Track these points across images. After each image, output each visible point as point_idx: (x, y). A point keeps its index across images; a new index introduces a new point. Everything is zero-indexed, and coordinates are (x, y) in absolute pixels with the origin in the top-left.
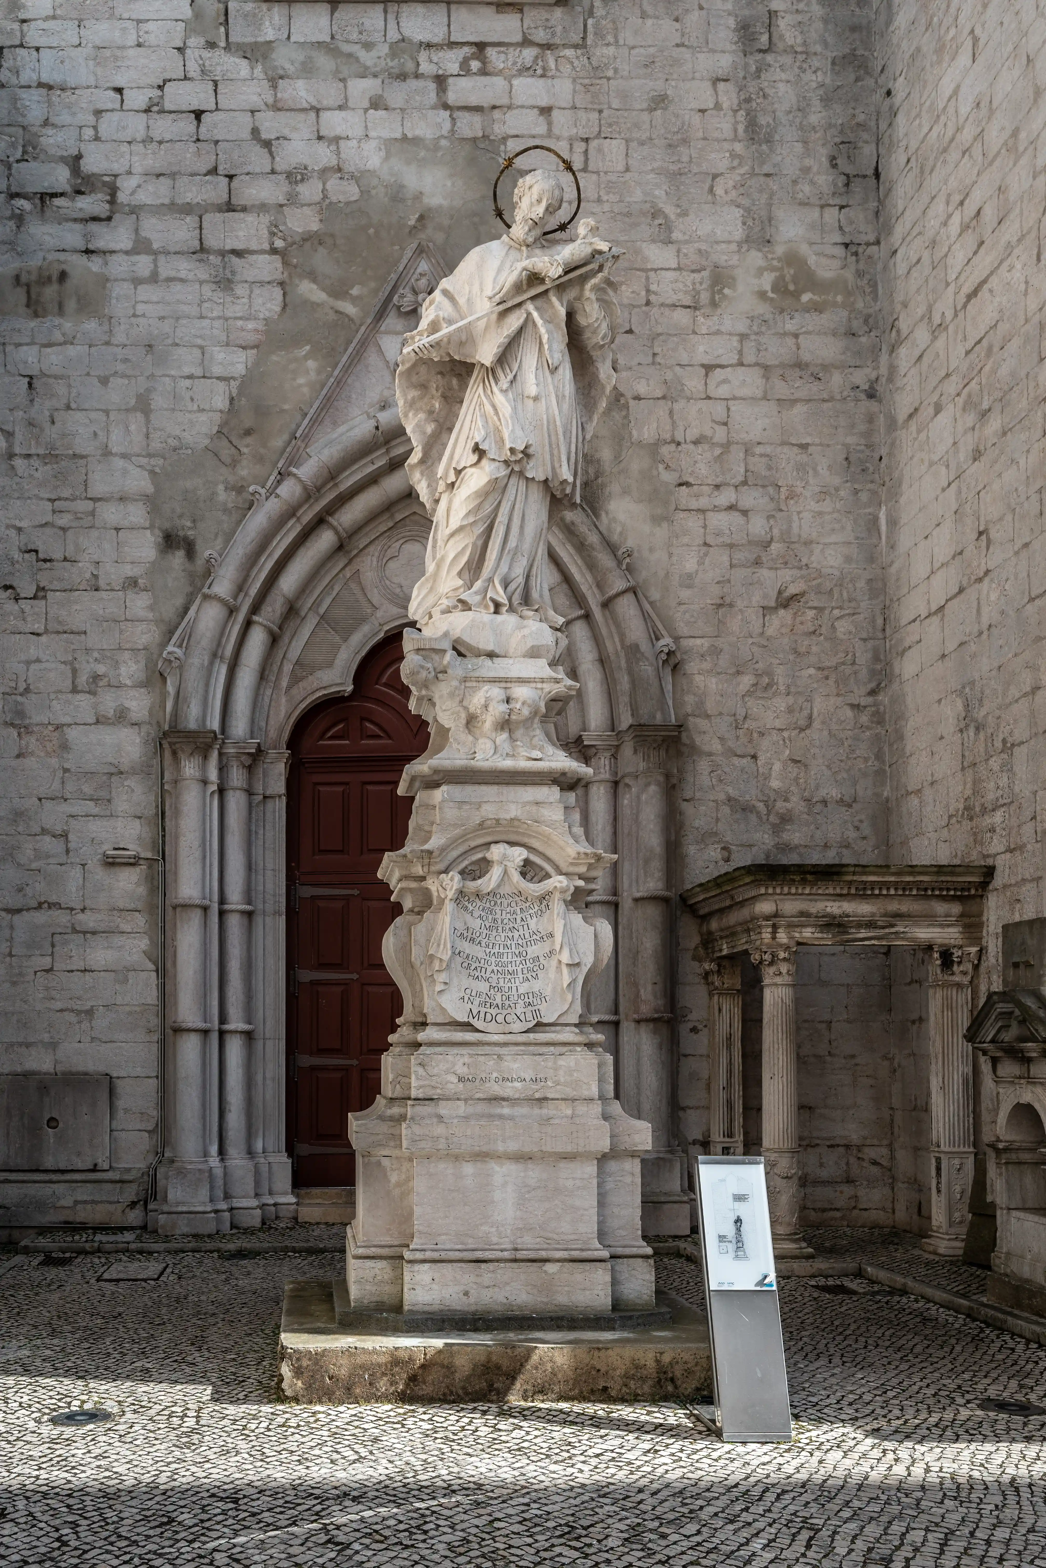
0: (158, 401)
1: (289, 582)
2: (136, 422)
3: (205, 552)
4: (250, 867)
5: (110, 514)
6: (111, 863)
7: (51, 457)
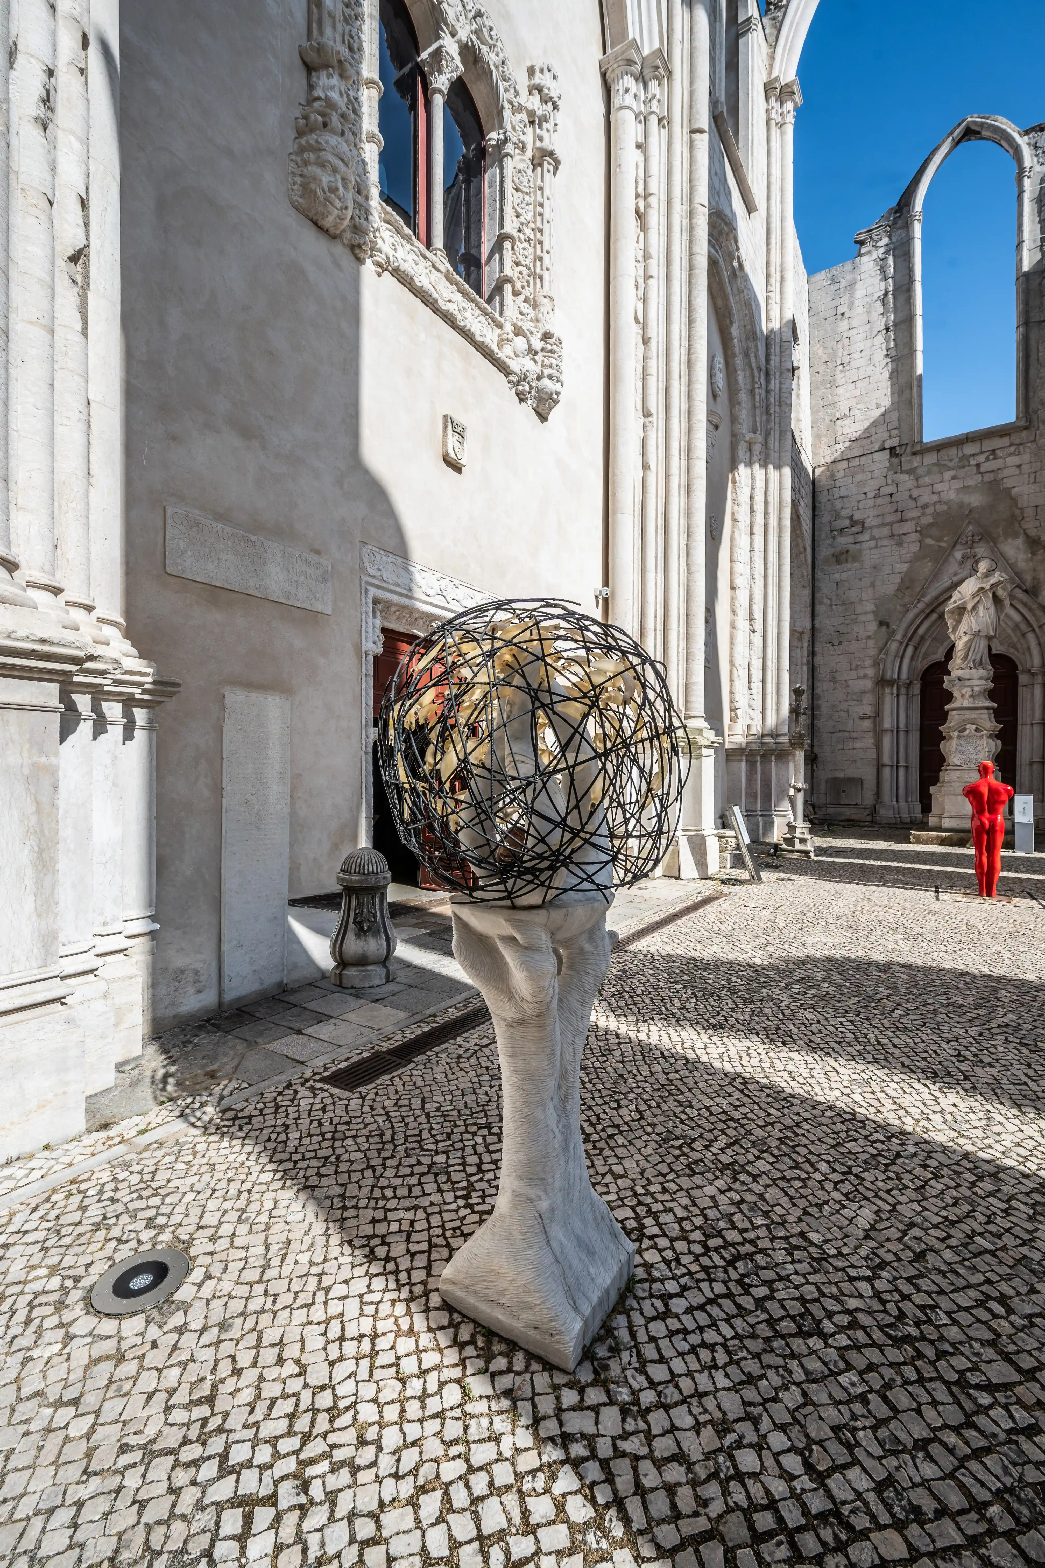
0: (877, 583)
1: (921, 631)
2: (870, 591)
3: (893, 626)
4: (907, 717)
5: (862, 618)
6: (862, 718)
7: (844, 604)
